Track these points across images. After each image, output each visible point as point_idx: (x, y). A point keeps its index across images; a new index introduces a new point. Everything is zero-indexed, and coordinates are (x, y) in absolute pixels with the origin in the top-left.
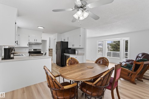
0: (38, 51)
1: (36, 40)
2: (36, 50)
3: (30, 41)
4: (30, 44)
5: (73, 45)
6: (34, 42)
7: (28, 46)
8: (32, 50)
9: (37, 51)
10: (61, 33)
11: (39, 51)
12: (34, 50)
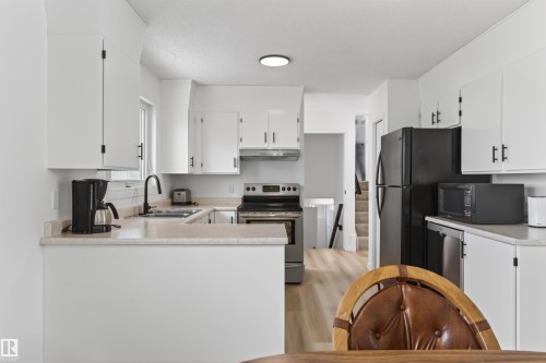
0: (286, 193)
1: (270, 137)
2: (276, 188)
3: (245, 145)
4: (245, 159)
5: (499, 153)
6: (265, 146)
7: (236, 171)
8: (259, 192)
9: (281, 193)
10: (417, 76)
11: (292, 193)
12: (266, 188)
